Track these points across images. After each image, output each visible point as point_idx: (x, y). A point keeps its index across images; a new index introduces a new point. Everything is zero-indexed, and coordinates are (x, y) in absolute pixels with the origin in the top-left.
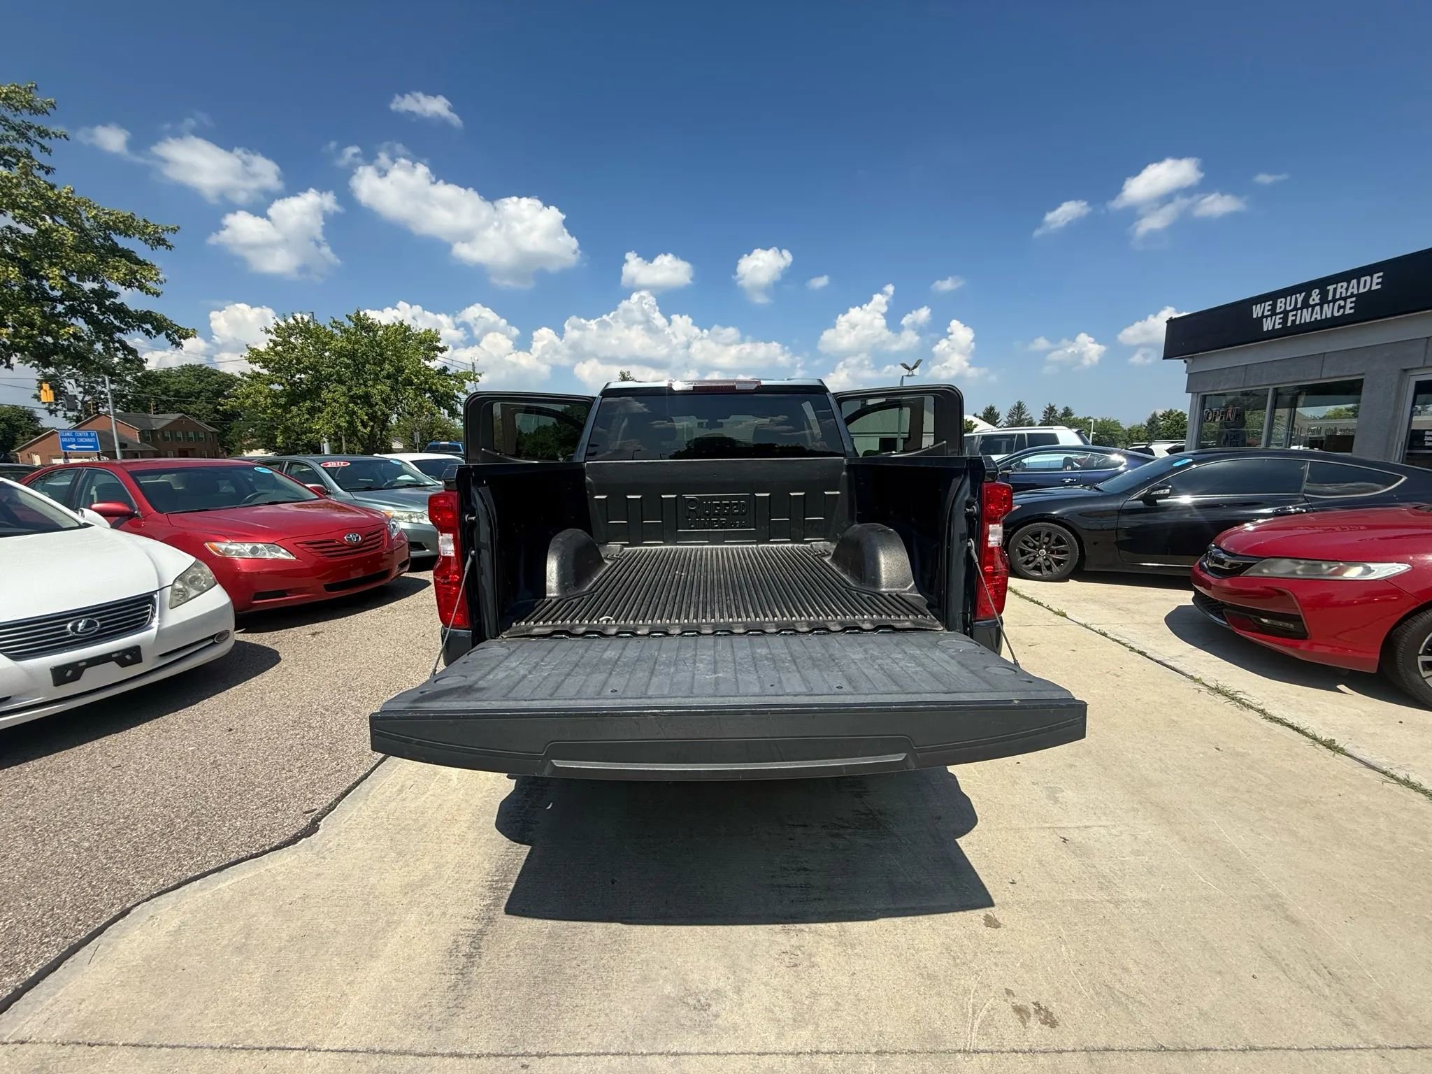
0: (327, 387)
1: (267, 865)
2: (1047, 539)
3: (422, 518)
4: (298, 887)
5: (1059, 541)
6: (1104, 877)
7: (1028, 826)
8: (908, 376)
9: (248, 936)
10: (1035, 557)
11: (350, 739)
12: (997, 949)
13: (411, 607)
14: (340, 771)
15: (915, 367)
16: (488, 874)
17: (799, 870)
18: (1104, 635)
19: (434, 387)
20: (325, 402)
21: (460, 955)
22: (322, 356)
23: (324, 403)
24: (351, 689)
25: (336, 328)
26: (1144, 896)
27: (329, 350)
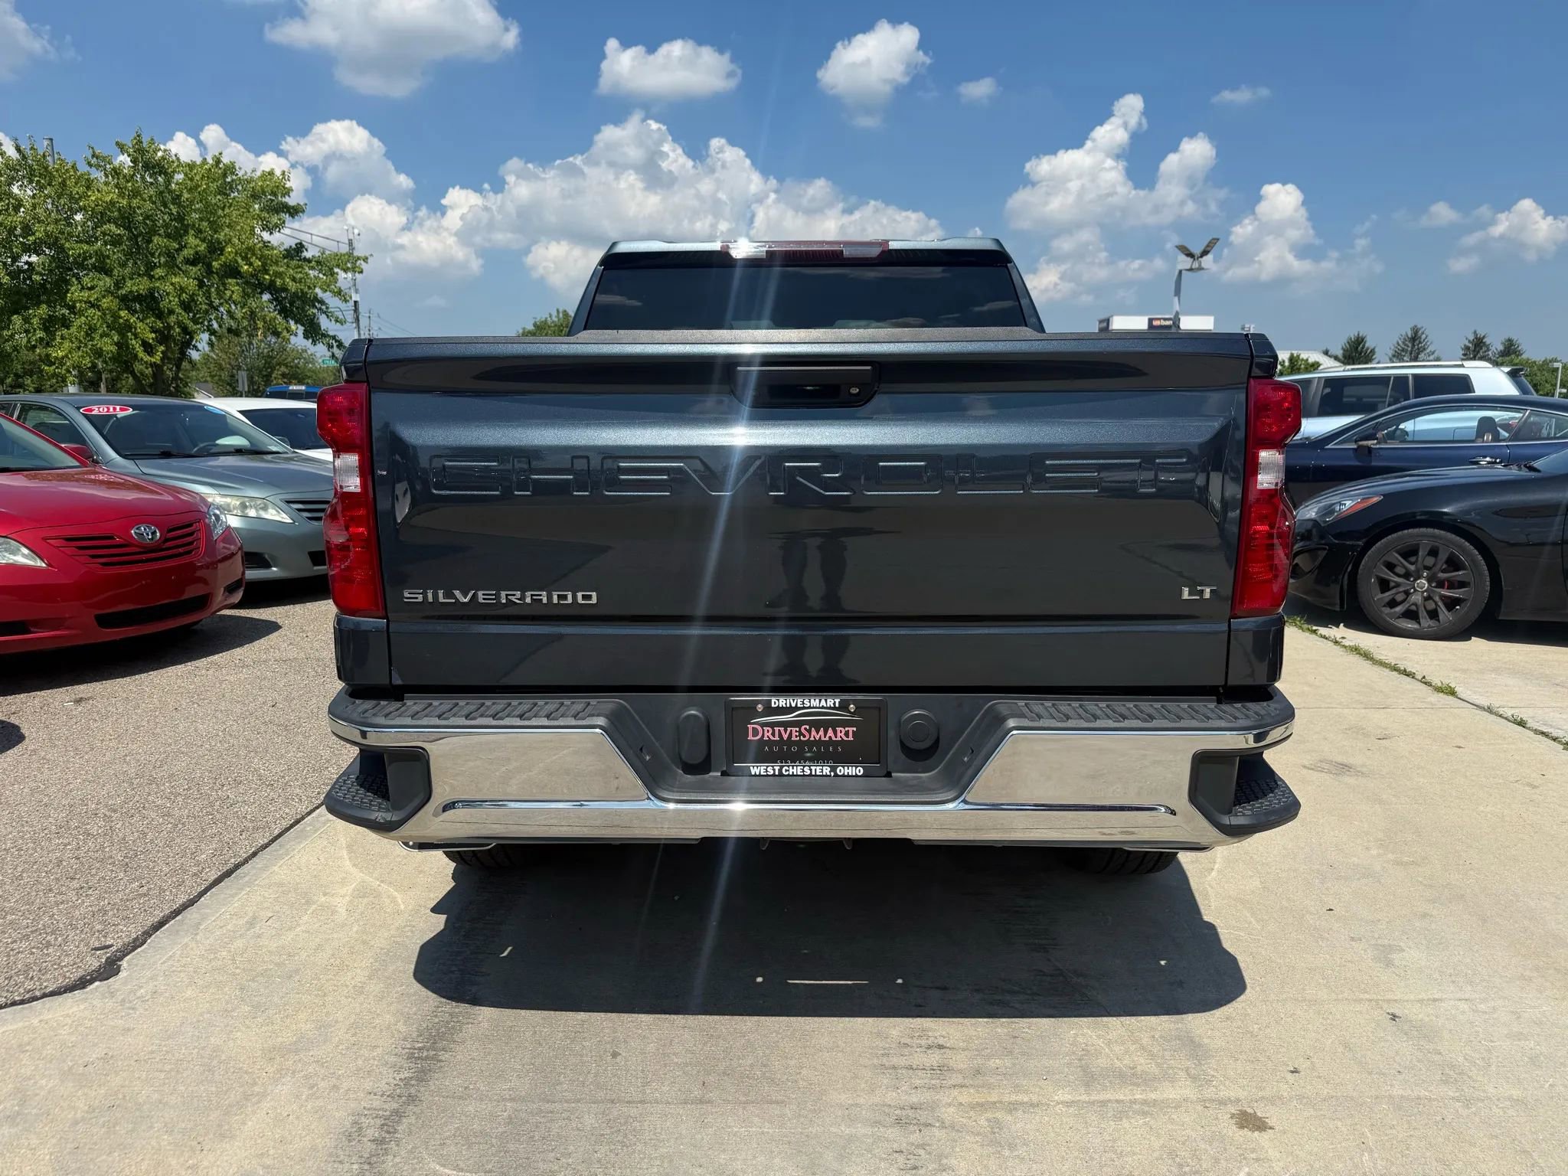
0: (78, 279)
1: (40, 1014)
2: (1430, 561)
3: (265, 508)
4: (95, 1045)
5: (1453, 564)
6: (1452, 1067)
7: (1334, 996)
8: (1191, 270)
9: (23, 1103)
10: (1407, 593)
11: (158, 851)
12: (1254, 1156)
13: (249, 661)
14: (145, 895)
15: (1205, 253)
16: (405, 1039)
17: (929, 1047)
18: (1521, 723)
19: (279, 282)
20: (74, 307)
21: (365, 1139)
22: (68, 221)
23: (72, 308)
24: (152, 781)
25: (98, 166)
26: (1516, 1093)
27: (81, 209)
